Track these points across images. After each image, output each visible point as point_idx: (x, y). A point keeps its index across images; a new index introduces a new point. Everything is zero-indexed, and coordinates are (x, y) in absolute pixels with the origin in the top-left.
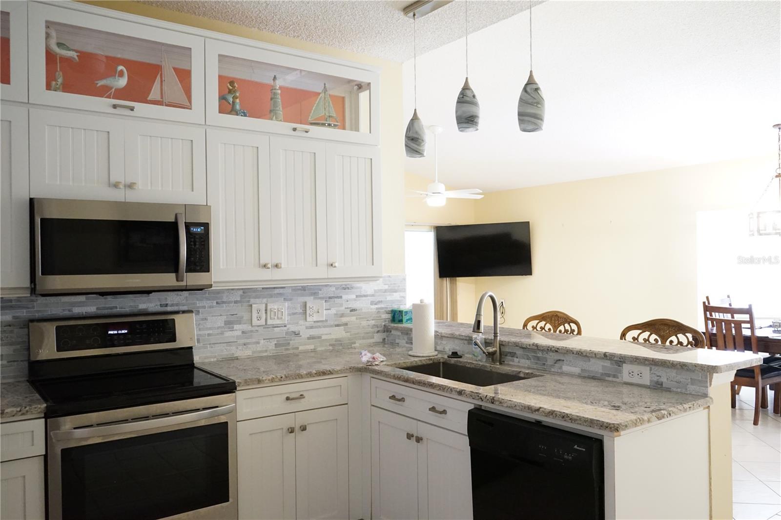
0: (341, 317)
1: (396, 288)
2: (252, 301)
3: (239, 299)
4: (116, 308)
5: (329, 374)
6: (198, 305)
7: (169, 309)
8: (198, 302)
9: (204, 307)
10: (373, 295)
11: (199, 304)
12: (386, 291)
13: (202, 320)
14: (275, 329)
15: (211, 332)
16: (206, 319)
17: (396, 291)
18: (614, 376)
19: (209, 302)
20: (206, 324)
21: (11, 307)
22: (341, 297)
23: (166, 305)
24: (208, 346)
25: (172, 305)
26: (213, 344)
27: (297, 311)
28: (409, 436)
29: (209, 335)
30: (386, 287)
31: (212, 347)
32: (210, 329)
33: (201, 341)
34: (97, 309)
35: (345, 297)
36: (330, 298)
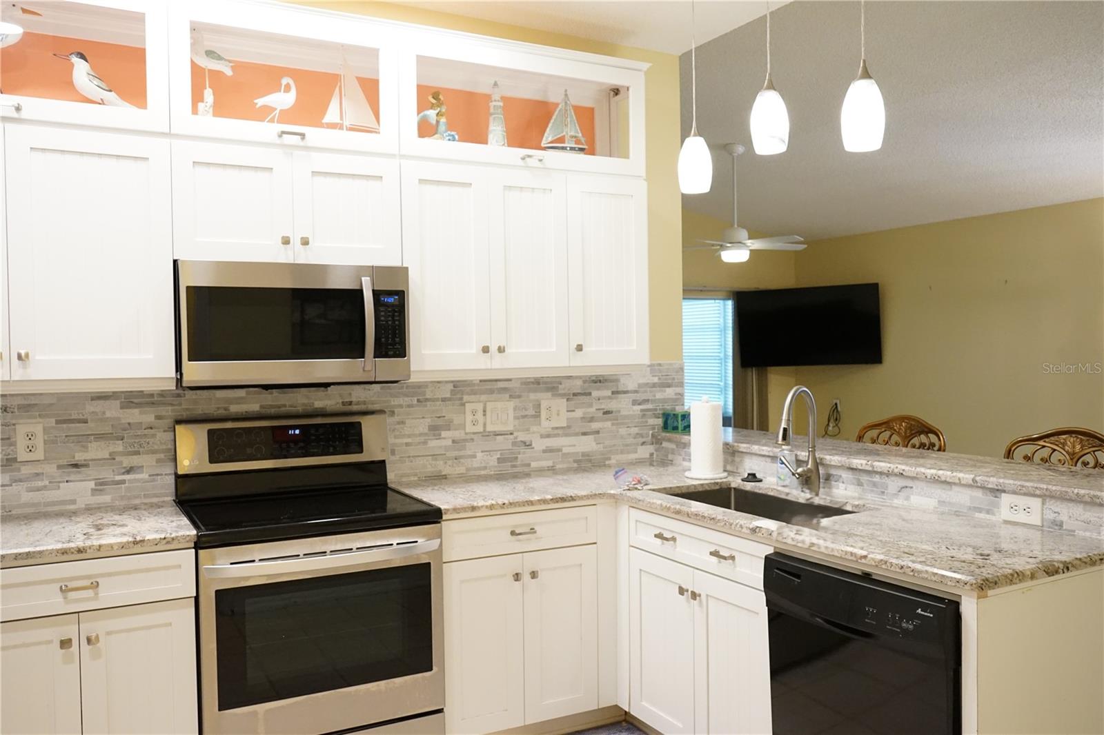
0: (590, 422)
1: (670, 381)
2: (466, 398)
3: (448, 395)
4: (285, 406)
5: (570, 501)
6: (393, 403)
7: (355, 408)
8: (392, 399)
9: (401, 406)
10: (636, 392)
11: (394, 401)
12: (654, 385)
13: (399, 423)
14: (498, 437)
15: (409, 440)
16: (403, 423)
17: (669, 386)
18: (988, 512)
19: (406, 399)
20: (403, 429)
21: (153, 403)
22: (590, 394)
23: (351, 403)
24: (407, 459)
25: (358, 403)
26: (413, 457)
27: (527, 413)
28: (682, 591)
29: (407, 444)
30: (656, 380)
31: (412, 462)
32: (409, 436)
33: (396, 453)
34: (261, 407)
35: (595, 394)
36: (574, 395)
